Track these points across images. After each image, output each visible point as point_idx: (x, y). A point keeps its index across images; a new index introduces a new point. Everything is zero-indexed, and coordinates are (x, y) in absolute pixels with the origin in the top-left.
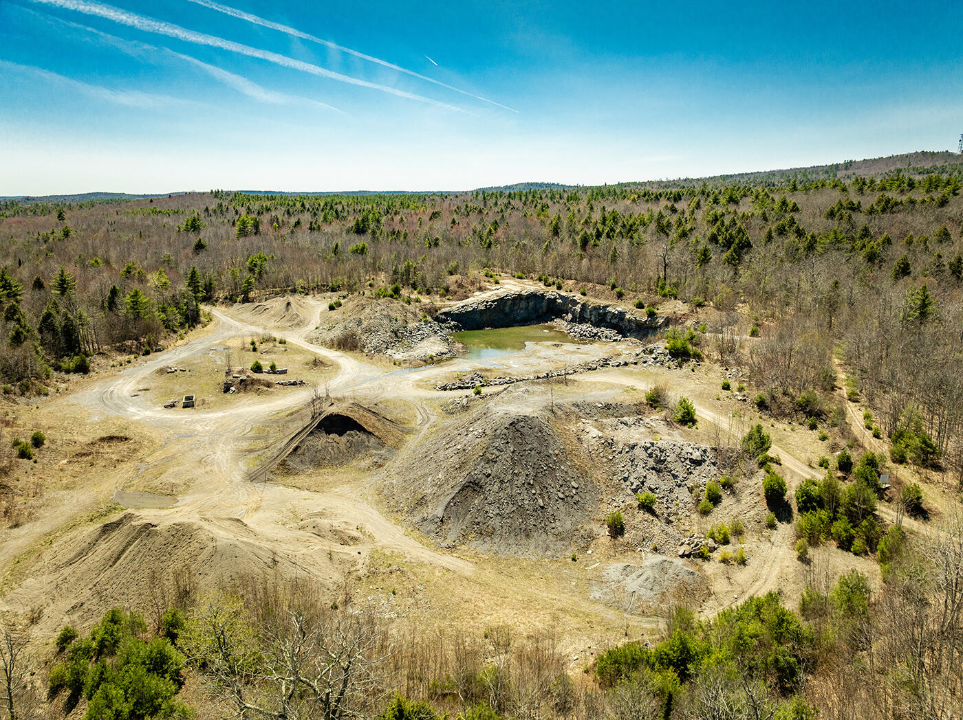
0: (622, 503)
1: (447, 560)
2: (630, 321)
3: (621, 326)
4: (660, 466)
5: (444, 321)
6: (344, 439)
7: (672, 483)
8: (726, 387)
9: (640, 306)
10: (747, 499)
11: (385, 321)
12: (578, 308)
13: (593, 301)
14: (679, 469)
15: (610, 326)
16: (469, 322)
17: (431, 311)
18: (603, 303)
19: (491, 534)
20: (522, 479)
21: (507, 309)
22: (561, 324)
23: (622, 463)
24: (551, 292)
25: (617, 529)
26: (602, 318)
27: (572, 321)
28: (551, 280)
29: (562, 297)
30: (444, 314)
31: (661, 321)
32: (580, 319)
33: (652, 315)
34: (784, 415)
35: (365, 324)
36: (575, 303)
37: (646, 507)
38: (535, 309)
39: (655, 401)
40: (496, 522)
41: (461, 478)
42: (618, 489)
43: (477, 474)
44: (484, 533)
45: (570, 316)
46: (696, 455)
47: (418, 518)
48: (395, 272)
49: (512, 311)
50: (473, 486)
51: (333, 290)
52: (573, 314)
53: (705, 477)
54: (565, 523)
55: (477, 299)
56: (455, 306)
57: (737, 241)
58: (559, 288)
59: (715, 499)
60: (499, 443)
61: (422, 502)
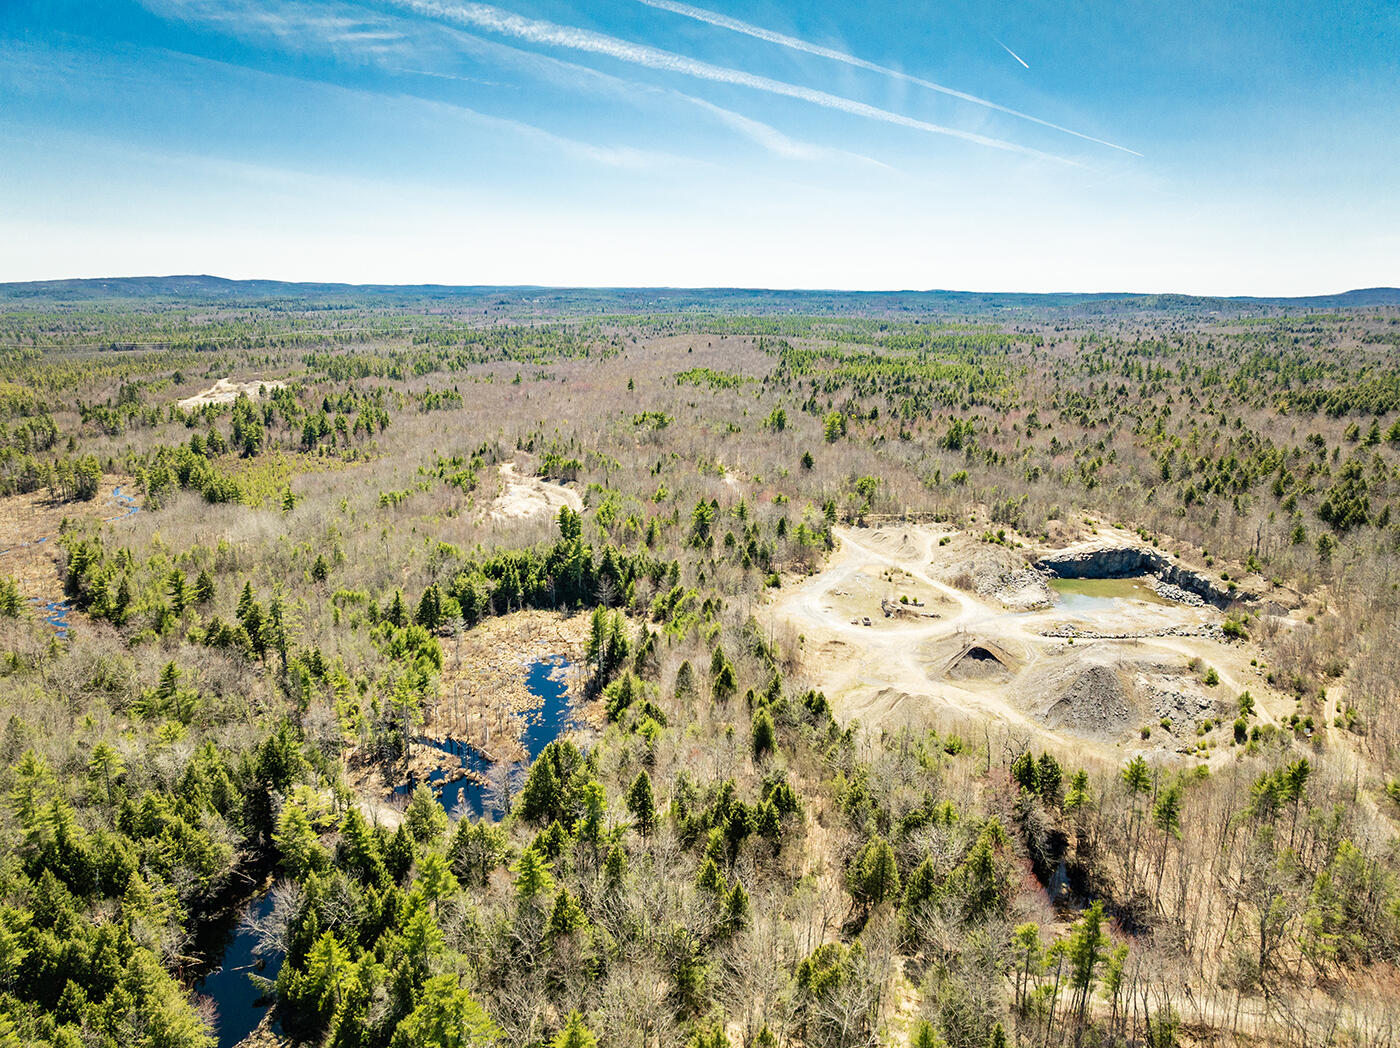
0: (1152, 723)
1: (1049, 735)
2: (1213, 590)
3: (1204, 593)
4: (1180, 706)
5: (1042, 568)
6: (983, 663)
7: (1185, 717)
8: (1254, 664)
9: (1225, 578)
10: (1225, 730)
11: (994, 567)
12: (1169, 569)
13: (1184, 565)
14: (1192, 710)
15: (1196, 591)
16: (1065, 571)
17: (1032, 558)
18: (1191, 568)
19: (1074, 727)
20: (1095, 701)
21: (1102, 561)
22: (1151, 580)
23: (1158, 700)
24: (1147, 548)
25: (1146, 735)
26: (1189, 583)
27: (1162, 580)
28: (1149, 534)
29: (1156, 556)
30: (1043, 562)
31: (1239, 595)
32: (1170, 579)
33: (1232, 588)
34: (1283, 688)
35: (976, 568)
36: (1166, 564)
37: (1166, 726)
38: (1129, 564)
39: (1193, 667)
40: (1078, 721)
41: (1059, 696)
42: (1152, 715)
43: (1069, 695)
44: (1069, 724)
45: (1161, 575)
46: (1204, 703)
47: (1033, 714)
48: (996, 508)
49: (1106, 563)
50: (1066, 701)
51: (938, 521)
52: (1164, 573)
53: (1205, 716)
54: (1117, 727)
55: (1075, 550)
56: (1054, 554)
57: (1351, 514)
58: (1155, 545)
59: (1208, 729)
60: (1084, 679)
61: (1035, 705)
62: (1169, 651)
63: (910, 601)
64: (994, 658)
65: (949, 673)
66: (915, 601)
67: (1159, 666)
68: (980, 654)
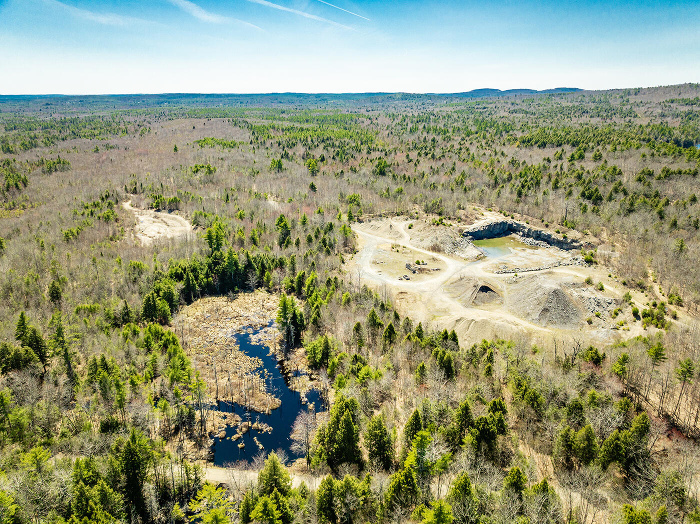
0: (589, 315)
1: (546, 330)
2: (554, 239)
3: (549, 241)
4: (599, 304)
5: (466, 236)
6: (487, 294)
7: (603, 309)
8: (610, 276)
9: (558, 232)
10: (626, 314)
11: (448, 238)
12: (526, 230)
13: (534, 228)
14: (604, 305)
15: (544, 240)
16: (477, 236)
17: (461, 231)
18: (540, 229)
19: (555, 323)
20: (561, 308)
21: (491, 230)
22: (517, 236)
23: (587, 303)
24: (509, 220)
25: (590, 322)
26: (538, 236)
27: (522, 236)
28: (507, 213)
29: (516, 224)
30: (466, 232)
31: (569, 241)
32: (528, 235)
33: (565, 237)
34: (633, 287)
35: (439, 240)
36: (524, 228)
37: (598, 316)
38: (503, 229)
39: (589, 282)
40: (556, 320)
41: (541, 308)
42: (587, 311)
43: (547, 306)
44: (551, 322)
45: (521, 233)
46: (609, 301)
47: (530, 319)
48: (427, 206)
49: (493, 229)
50: (546, 310)
51: (398, 215)
52: (523, 232)
53: (613, 308)
54: (575, 320)
55: (478, 225)
56: (470, 228)
57: (595, 195)
58: (513, 218)
59: (617, 314)
60: (552, 297)
61: (528, 314)
62: (569, 275)
63: (421, 263)
64: (492, 291)
65: (473, 302)
66: (423, 262)
67: (574, 284)
68: (485, 289)
